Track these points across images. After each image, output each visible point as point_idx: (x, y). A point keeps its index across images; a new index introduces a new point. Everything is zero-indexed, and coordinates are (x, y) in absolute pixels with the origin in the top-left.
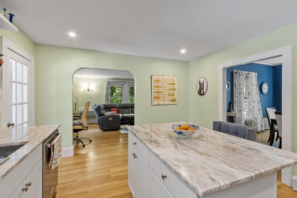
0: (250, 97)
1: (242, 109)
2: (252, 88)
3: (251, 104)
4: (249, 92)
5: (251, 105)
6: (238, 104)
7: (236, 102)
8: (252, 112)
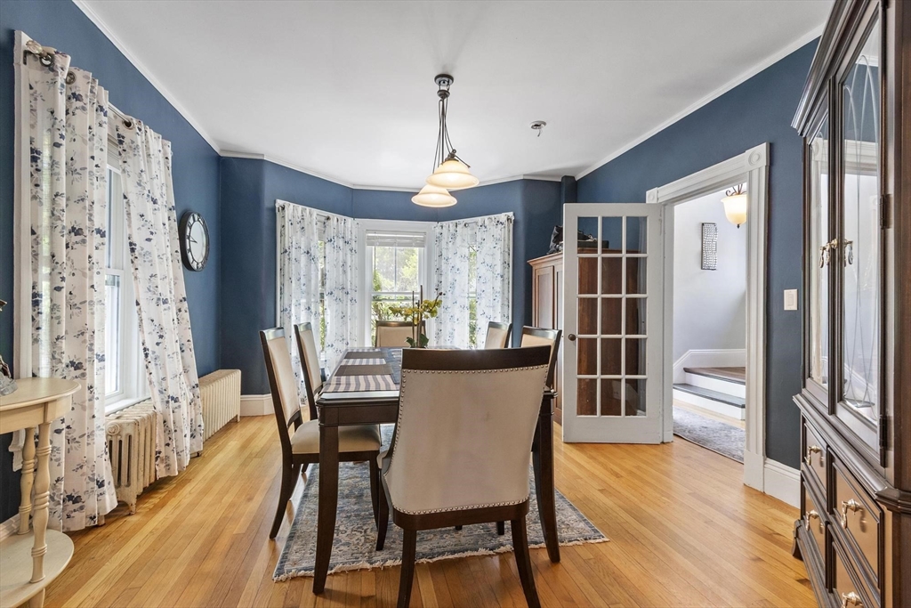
0: (140, 274)
1: (88, 354)
2: (149, 216)
3: (144, 315)
4: (134, 240)
5: (146, 323)
6: (64, 312)
7: (36, 303)
8: (152, 366)
